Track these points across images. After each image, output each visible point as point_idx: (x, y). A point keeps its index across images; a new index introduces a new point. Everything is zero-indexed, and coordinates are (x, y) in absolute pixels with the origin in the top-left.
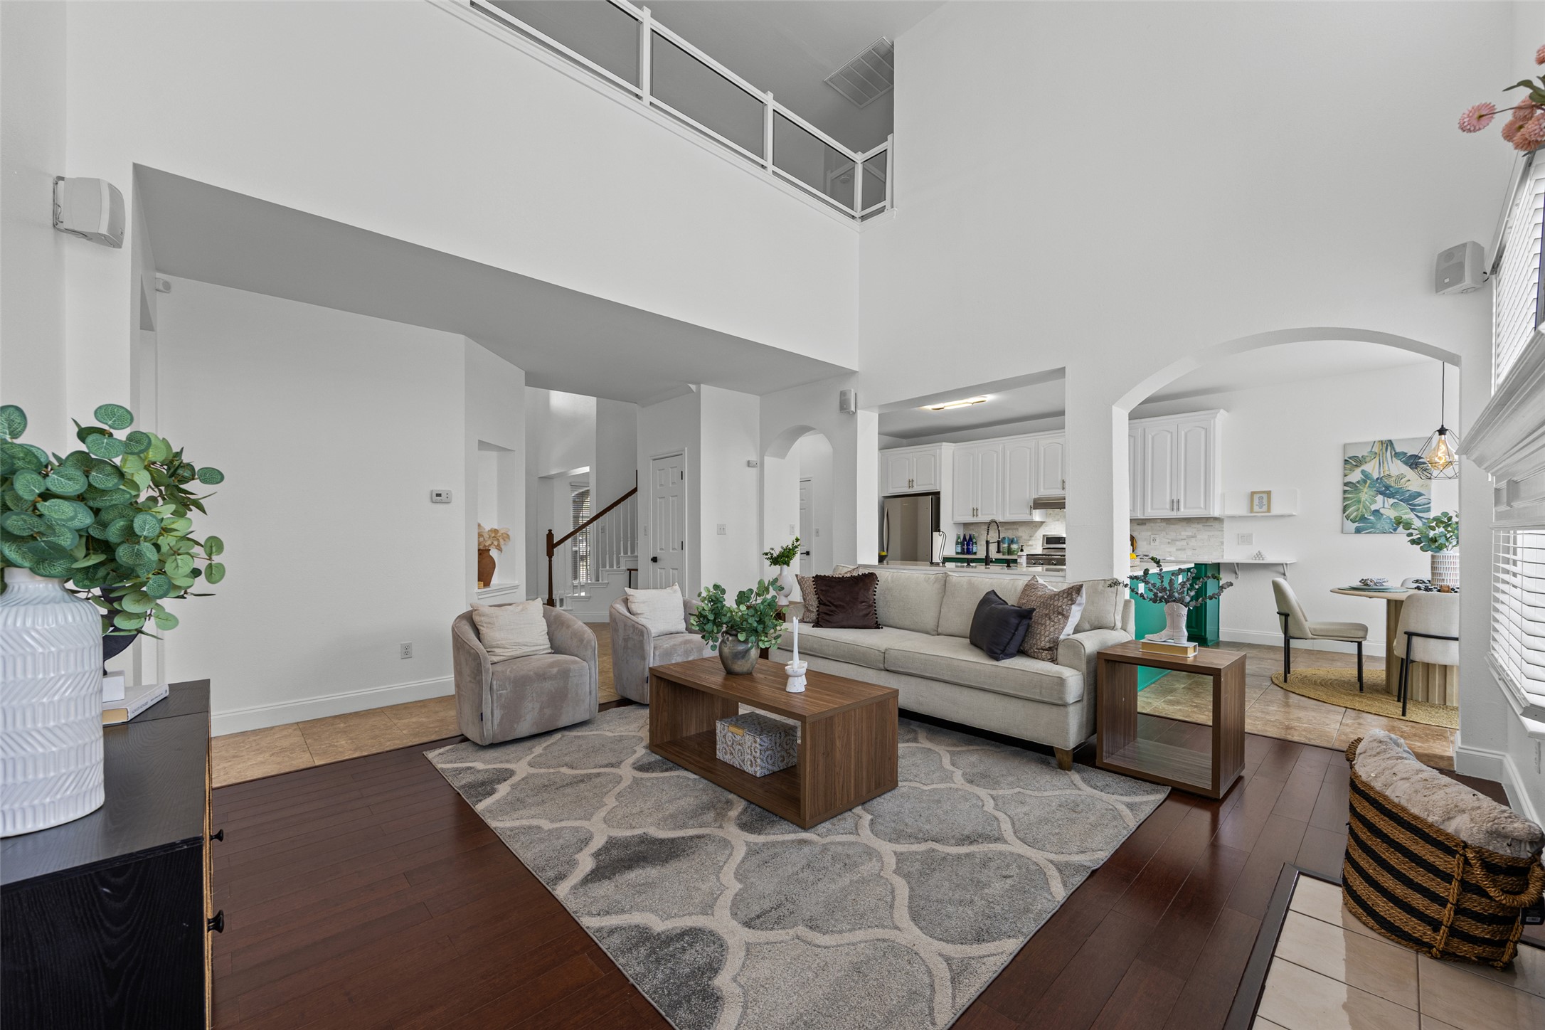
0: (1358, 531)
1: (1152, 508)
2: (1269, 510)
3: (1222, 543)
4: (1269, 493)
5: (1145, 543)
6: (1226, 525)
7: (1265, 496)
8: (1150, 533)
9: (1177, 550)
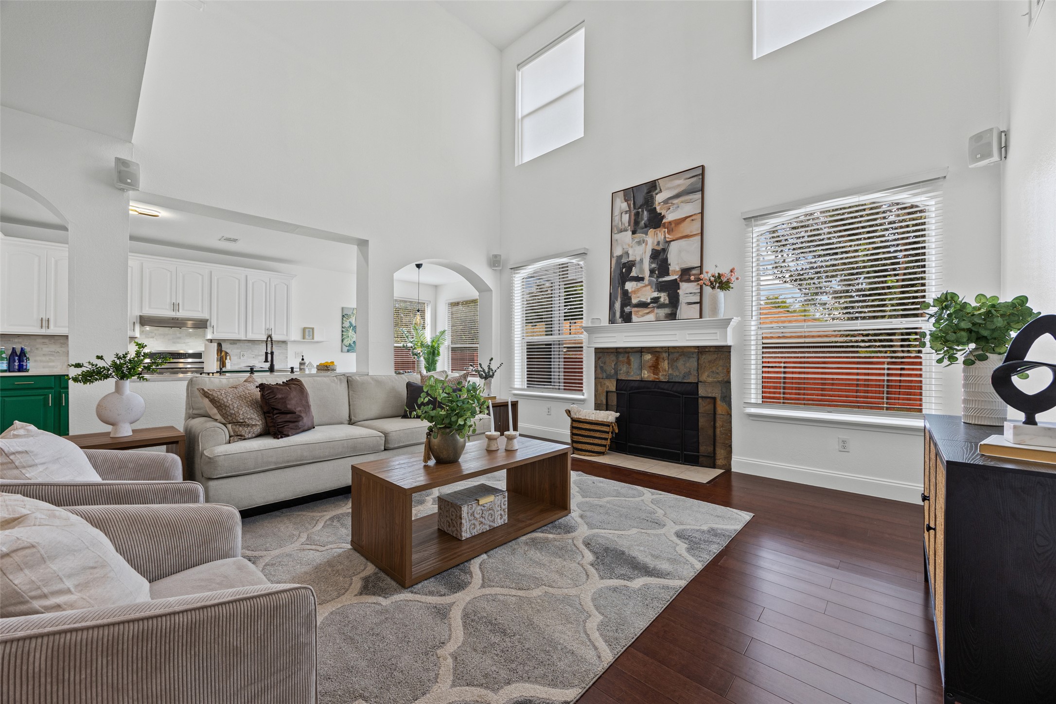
0: (348, 351)
1: (252, 333)
2: (313, 339)
3: (287, 357)
4: (313, 329)
5: (236, 357)
6: (290, 346)
7: (311, 330)
8: (240, 351)
9: (259, 362)
